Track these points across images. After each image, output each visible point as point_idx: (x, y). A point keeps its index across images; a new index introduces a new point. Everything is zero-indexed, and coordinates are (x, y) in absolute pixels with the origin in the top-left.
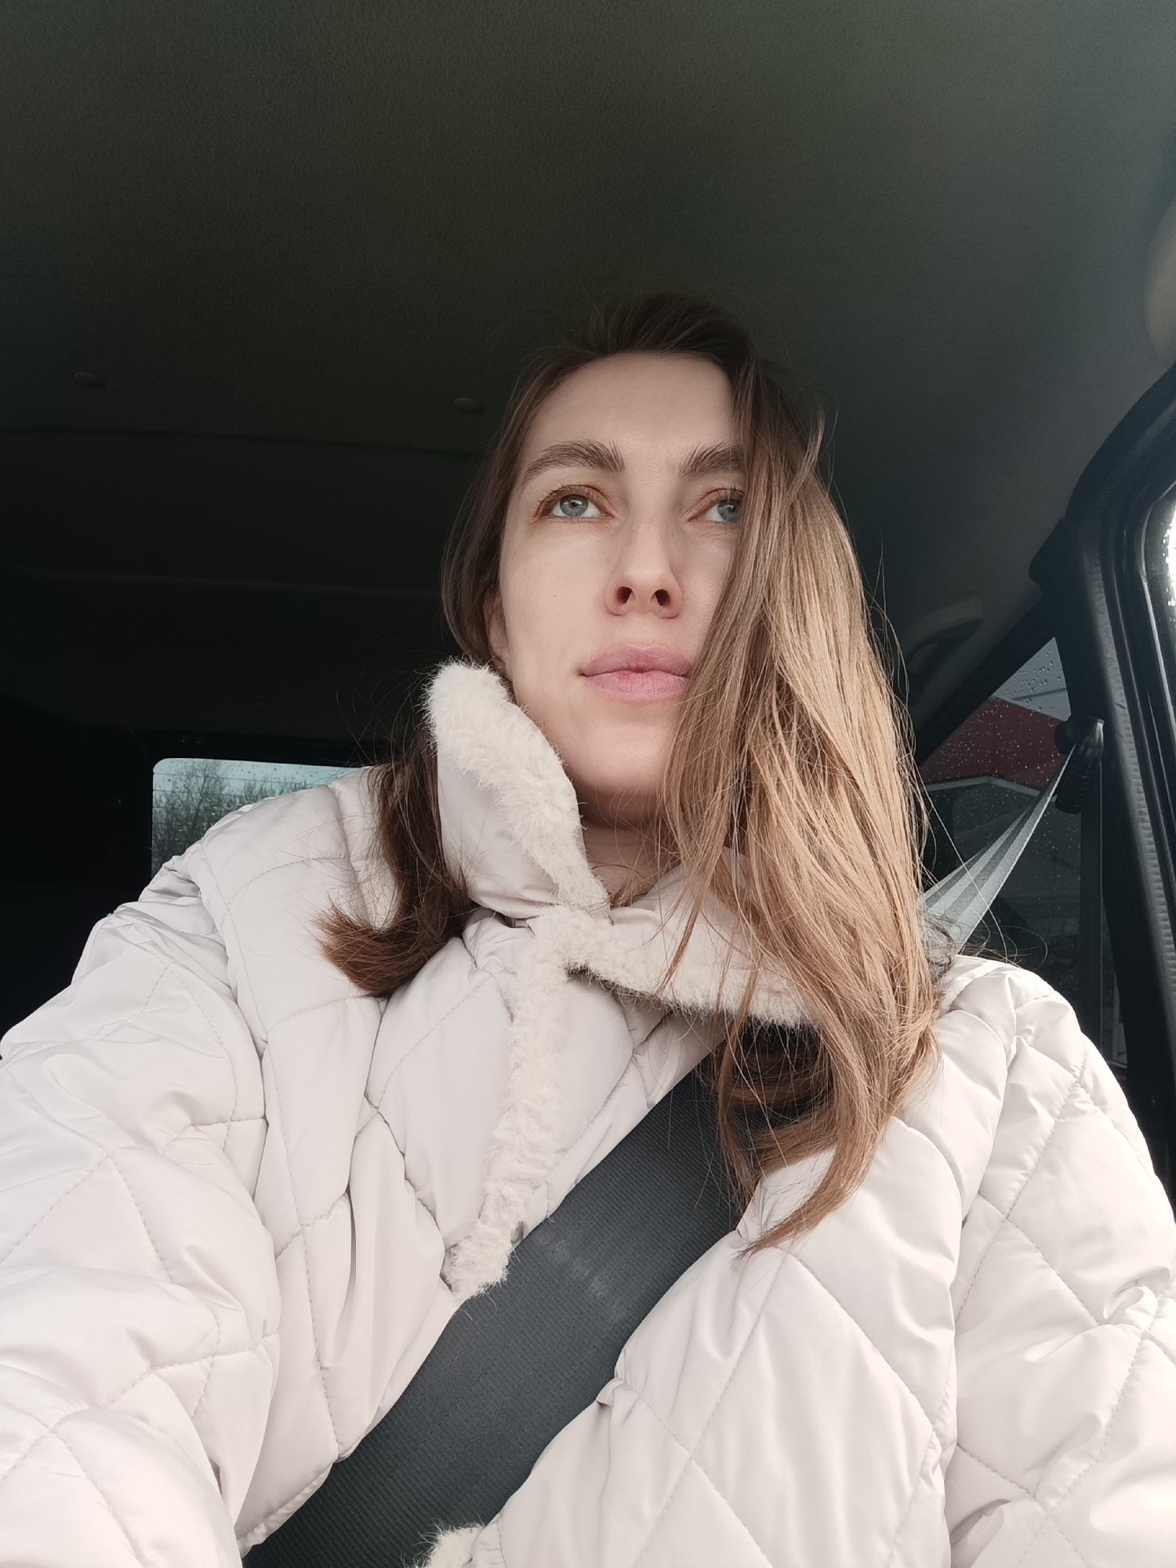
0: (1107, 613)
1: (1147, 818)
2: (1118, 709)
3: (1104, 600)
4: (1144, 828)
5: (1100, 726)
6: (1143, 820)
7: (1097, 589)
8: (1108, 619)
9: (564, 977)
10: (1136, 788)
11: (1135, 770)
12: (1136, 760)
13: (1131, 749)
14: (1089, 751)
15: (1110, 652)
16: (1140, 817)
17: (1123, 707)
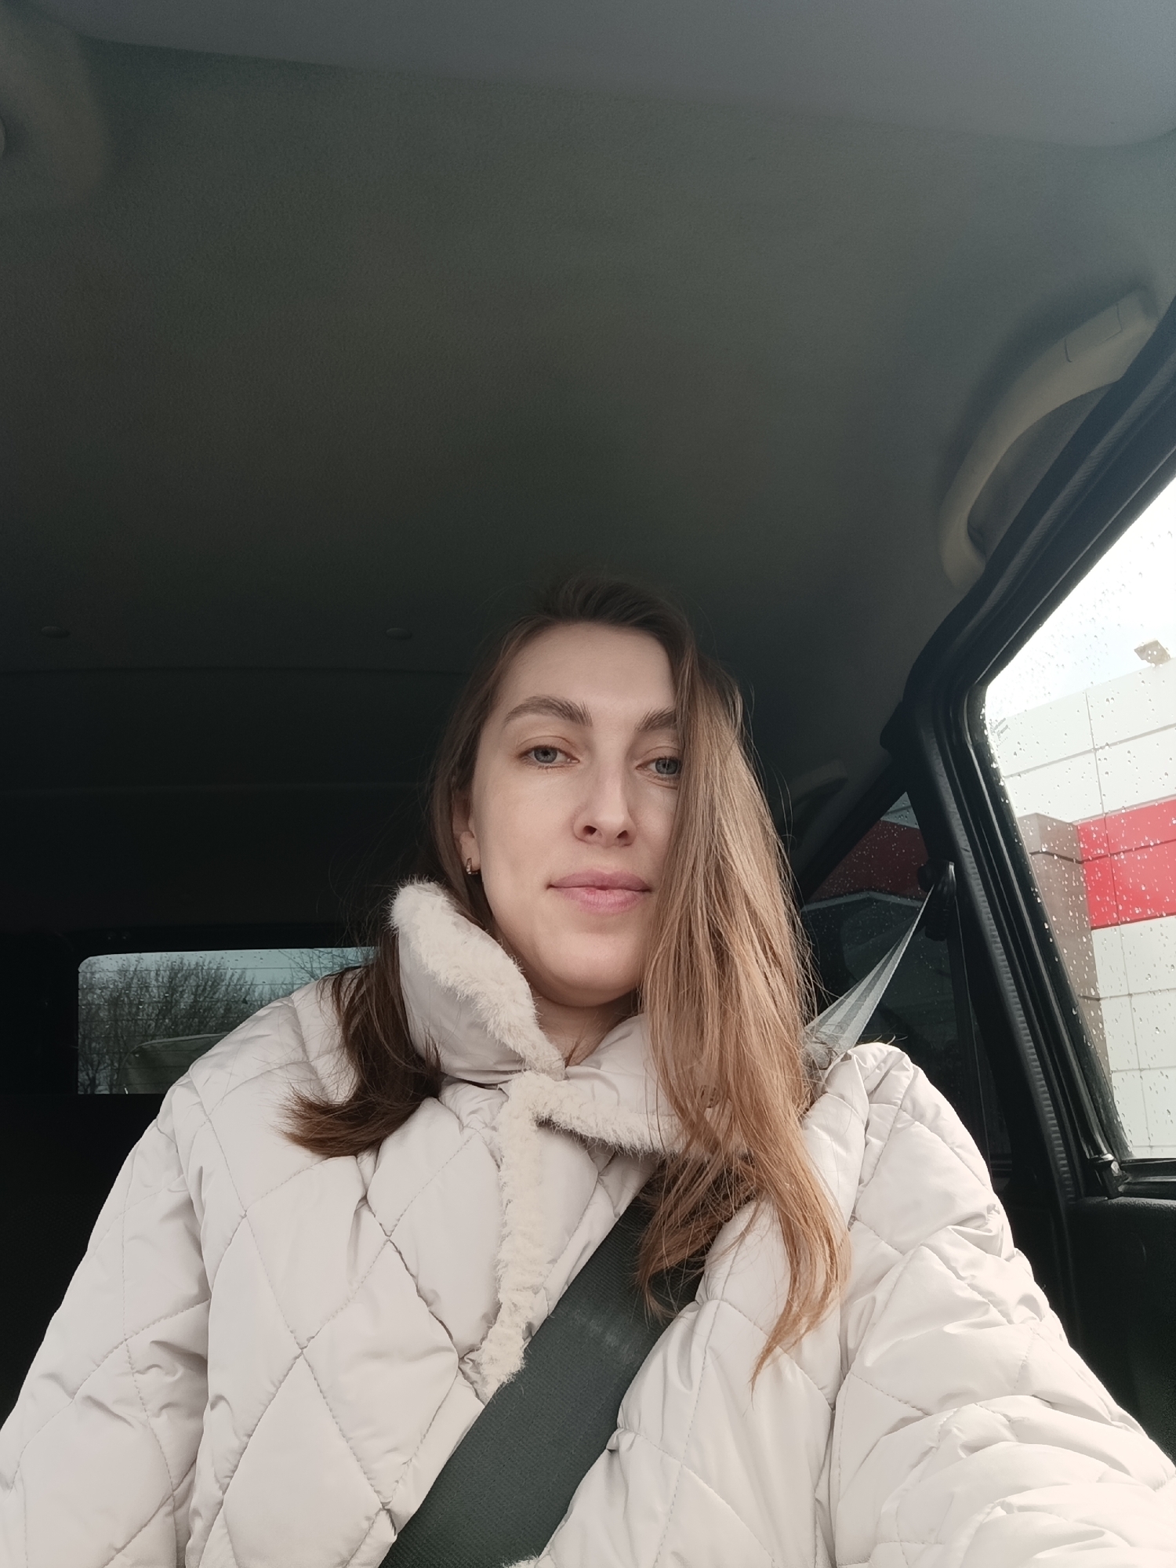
0: (945, 775)
1: (998, 939)
2: (964, 852)
3: (942, 764)
4: (997, 948)
5: (952, 867)
6: (996, 942)
7: (935, 757)
8: (947, 780)
9: (535, 1128)
10: (987, 916)
11: (984, 901)
12: (983, 893)
13: (978, 885)
14: (946, 889)
15: (952, 807)
16: (993, 939)
17: (966, 850)
